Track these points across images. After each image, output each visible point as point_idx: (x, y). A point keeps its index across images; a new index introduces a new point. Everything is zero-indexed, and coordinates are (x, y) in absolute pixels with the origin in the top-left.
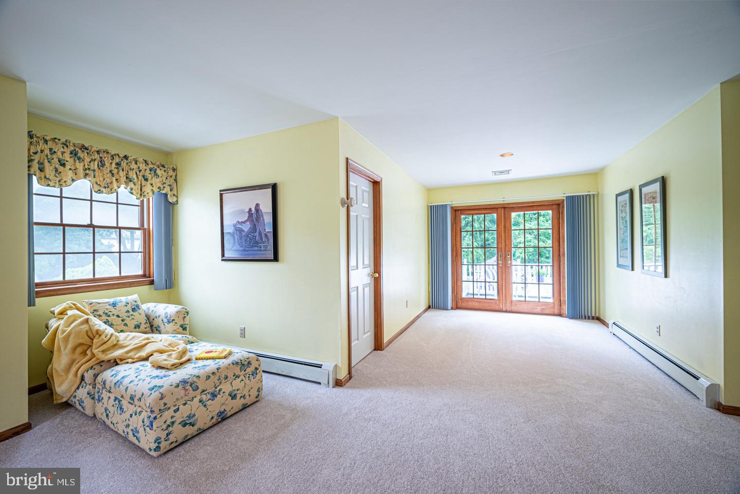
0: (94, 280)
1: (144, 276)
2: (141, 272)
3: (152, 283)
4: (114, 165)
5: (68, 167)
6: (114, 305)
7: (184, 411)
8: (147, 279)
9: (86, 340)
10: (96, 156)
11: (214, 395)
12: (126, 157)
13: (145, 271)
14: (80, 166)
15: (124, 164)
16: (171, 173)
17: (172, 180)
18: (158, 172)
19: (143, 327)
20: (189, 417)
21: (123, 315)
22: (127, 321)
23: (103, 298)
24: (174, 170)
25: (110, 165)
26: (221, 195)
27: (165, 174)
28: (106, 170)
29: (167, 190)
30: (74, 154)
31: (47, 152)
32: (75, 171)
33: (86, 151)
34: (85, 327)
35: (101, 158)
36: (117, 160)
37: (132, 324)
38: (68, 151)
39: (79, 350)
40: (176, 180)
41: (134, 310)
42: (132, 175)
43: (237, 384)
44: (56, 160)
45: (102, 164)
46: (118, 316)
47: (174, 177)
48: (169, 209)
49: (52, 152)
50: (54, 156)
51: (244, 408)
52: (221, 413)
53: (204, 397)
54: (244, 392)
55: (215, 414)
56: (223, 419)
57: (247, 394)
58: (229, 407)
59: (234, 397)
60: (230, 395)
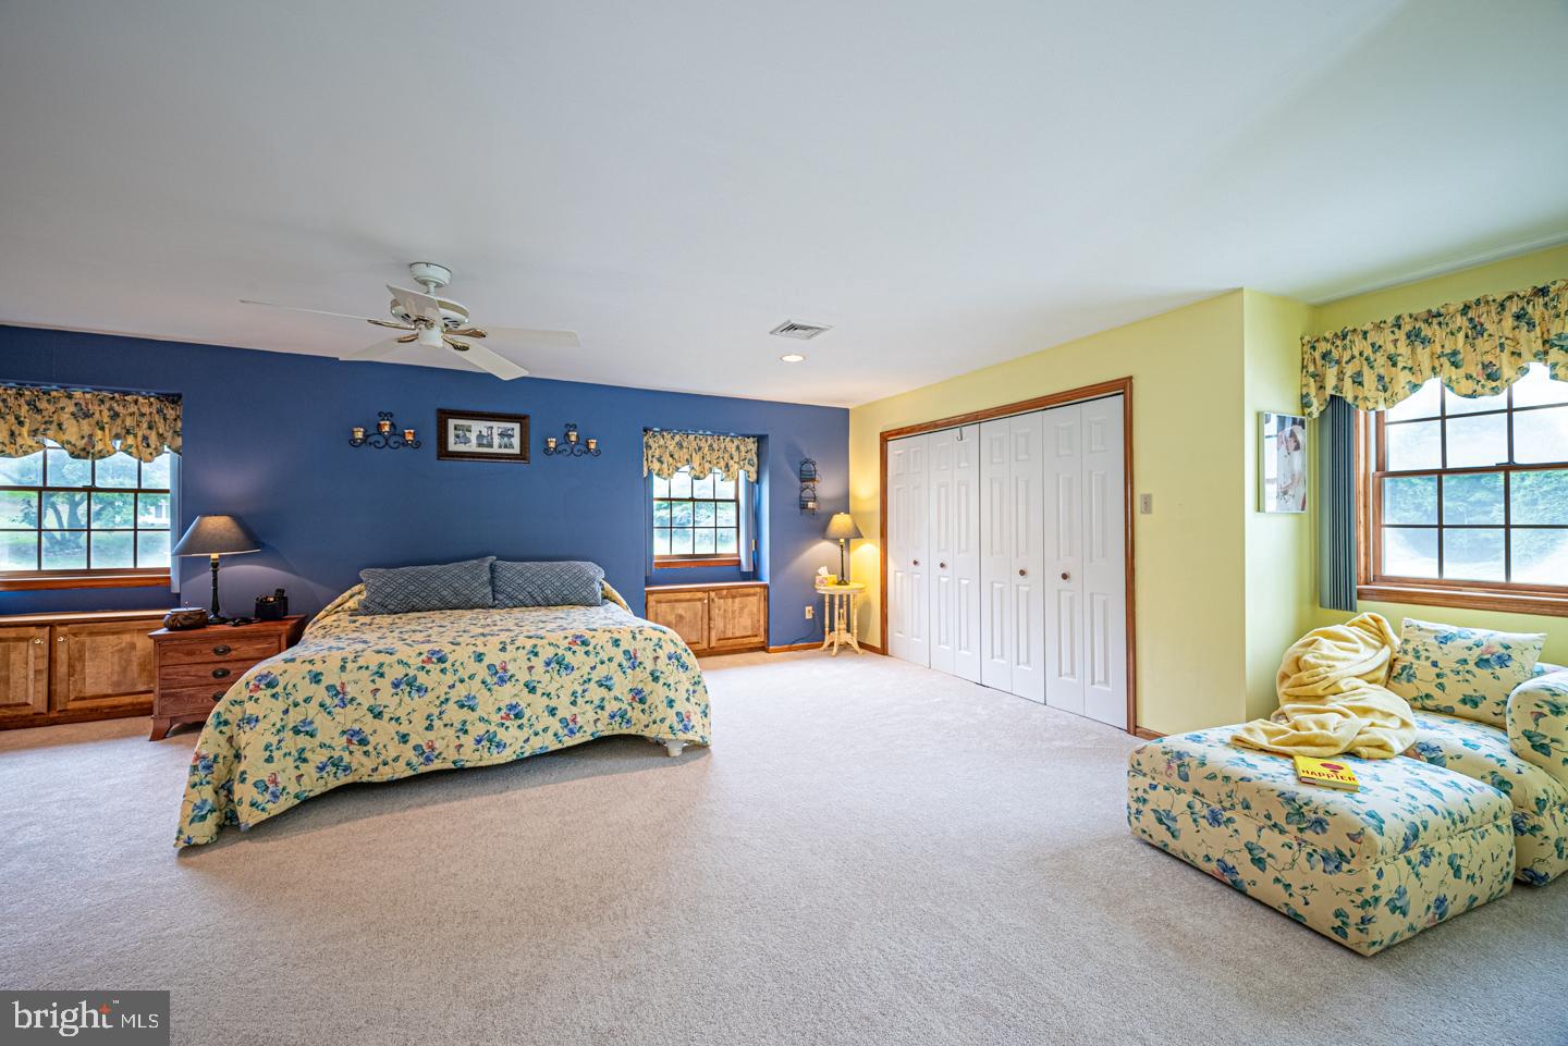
5: (1400, 365)
10: (1460, 321)
14: (1423, 355)
19: (1488, 707)
30: (1414, 336)
31: (1368, 351)
33: (1435, 321)
35: (1471, 320)
38: (1401, 335)
46: (1435, 664)
49: (1376, 348)
51: (1296, 920)
52: (1227, 869)
53: (1198, 806)
54: (1287, 877)
55: (1216, 854)
56: (1237, 888)
57: (1295, 889)
58: (1247, 872)
59: (1259, 862)
60: (1250, 848)
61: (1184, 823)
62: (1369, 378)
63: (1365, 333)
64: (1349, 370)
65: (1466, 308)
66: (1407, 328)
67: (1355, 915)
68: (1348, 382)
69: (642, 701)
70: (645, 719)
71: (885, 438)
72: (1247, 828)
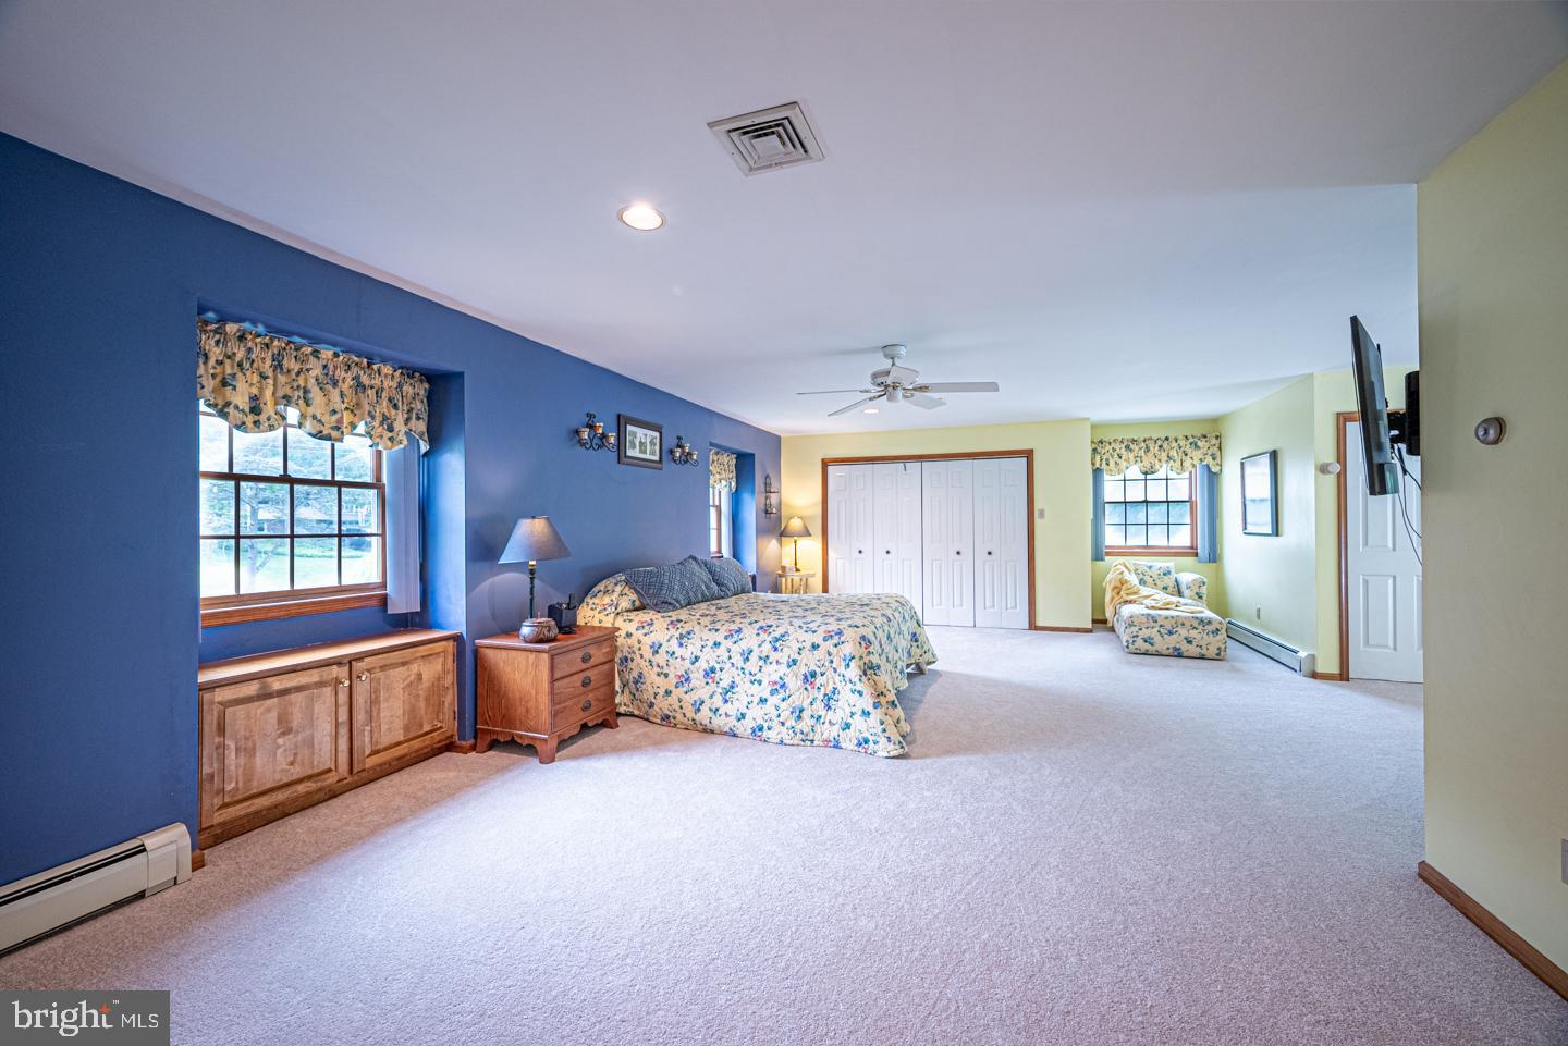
0: (1147, 547)
1: (1192, 548)
2: (1189, 544)
3: (1196, 555)
4: (1157, 448)
5: (1122, 458)
6: (1150, 567)
7: (1145, 633)
8: (1192, 552)
9: (1118, 584)
10: (1143, 445)
11: (1170, 633)
12: (1167, 439)
13: (1192, 543)
14: (1131, 456)
15: (1165, 446)
16: (1214, 441)
17: (1215, 449)
18: (1199, 443)
19: (1170, 589)
20: (1149, 638)
21: (1155, 576)
22: (1158, 582)
23: (1143, 561)
24: (1217, 437)
25: (1154, 449)
26: (1242, 464)
27: (1207, 445)
28: (1150, 454)
29: (1209, 460)
30: (1127, 448)
31: (1111, 451)
32: (1128, 460)
33: (1134, 443)
34: (1120, 576)
35: (1147, 444)
36: (1159, 443)
37: (1161, 585)
38: (1123, 446)
39: (1116, 591)
40: (1220, 448)
41: (1165, 574)
42: (1173, 453)
43: (1193, 633)
44: (1116, 456)
45: (1148, 450)
46: (1151, 577)
47: (1217, 445)
48: (1213, 478)
49: (1114, 450)
50: (1115, 453)
51: (1202, 657)
52: (1175, 649)
53: (1162, 630)
54: (1201, 644)
55: (1171, 646)
56: (1180, 656)
57: (1204, 646)
58: (1184, 647)
59: (1190, 642)
60: (1186, 638)
61: (1157, 639)
62: (1112, 462)
63: (1110, 443)
64: (1104, 457)
65: (1144, 441)
66: (1125, 443)
67: (1223, 647)
68: (1104, 462)
69: (916, 641)
70: (919, 651)
71: (825, 464)
72: (1183, 632)
